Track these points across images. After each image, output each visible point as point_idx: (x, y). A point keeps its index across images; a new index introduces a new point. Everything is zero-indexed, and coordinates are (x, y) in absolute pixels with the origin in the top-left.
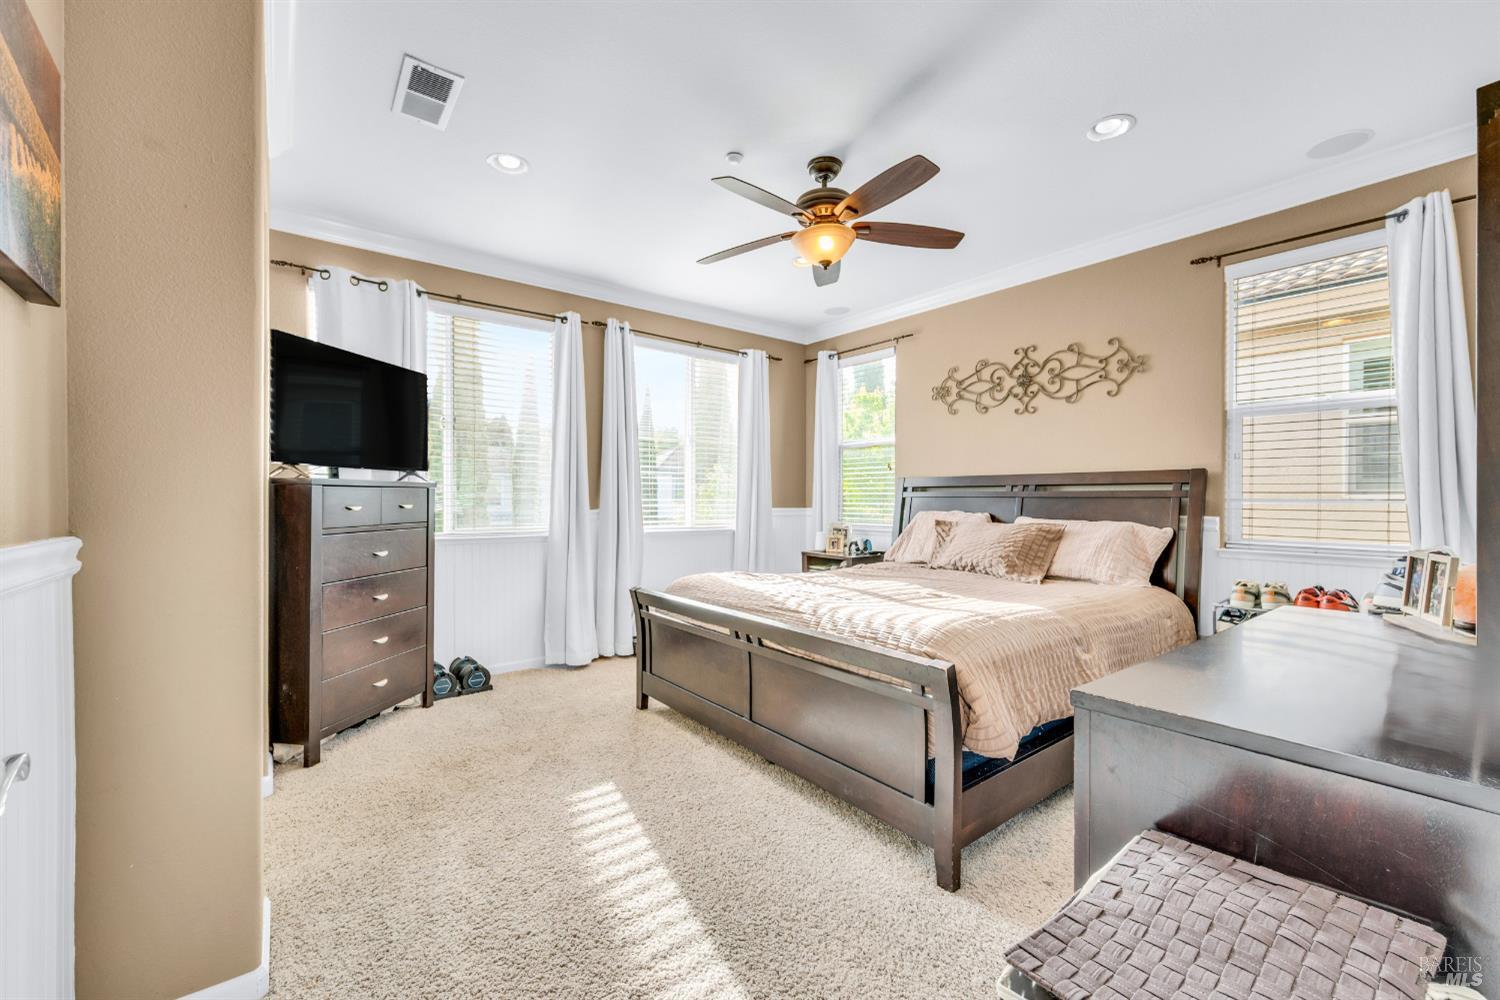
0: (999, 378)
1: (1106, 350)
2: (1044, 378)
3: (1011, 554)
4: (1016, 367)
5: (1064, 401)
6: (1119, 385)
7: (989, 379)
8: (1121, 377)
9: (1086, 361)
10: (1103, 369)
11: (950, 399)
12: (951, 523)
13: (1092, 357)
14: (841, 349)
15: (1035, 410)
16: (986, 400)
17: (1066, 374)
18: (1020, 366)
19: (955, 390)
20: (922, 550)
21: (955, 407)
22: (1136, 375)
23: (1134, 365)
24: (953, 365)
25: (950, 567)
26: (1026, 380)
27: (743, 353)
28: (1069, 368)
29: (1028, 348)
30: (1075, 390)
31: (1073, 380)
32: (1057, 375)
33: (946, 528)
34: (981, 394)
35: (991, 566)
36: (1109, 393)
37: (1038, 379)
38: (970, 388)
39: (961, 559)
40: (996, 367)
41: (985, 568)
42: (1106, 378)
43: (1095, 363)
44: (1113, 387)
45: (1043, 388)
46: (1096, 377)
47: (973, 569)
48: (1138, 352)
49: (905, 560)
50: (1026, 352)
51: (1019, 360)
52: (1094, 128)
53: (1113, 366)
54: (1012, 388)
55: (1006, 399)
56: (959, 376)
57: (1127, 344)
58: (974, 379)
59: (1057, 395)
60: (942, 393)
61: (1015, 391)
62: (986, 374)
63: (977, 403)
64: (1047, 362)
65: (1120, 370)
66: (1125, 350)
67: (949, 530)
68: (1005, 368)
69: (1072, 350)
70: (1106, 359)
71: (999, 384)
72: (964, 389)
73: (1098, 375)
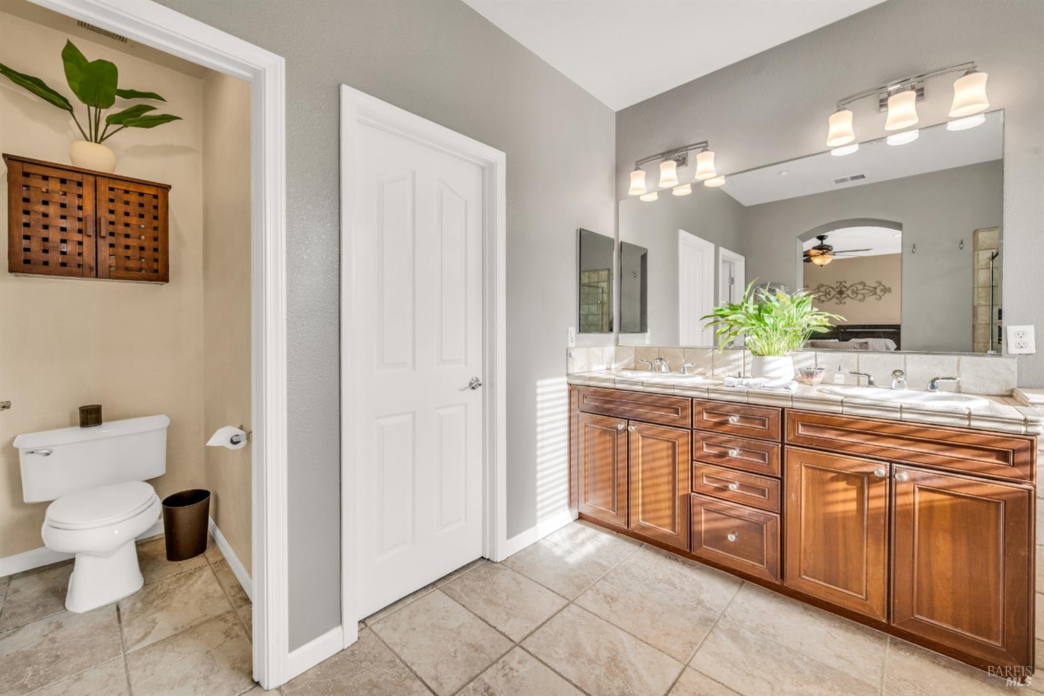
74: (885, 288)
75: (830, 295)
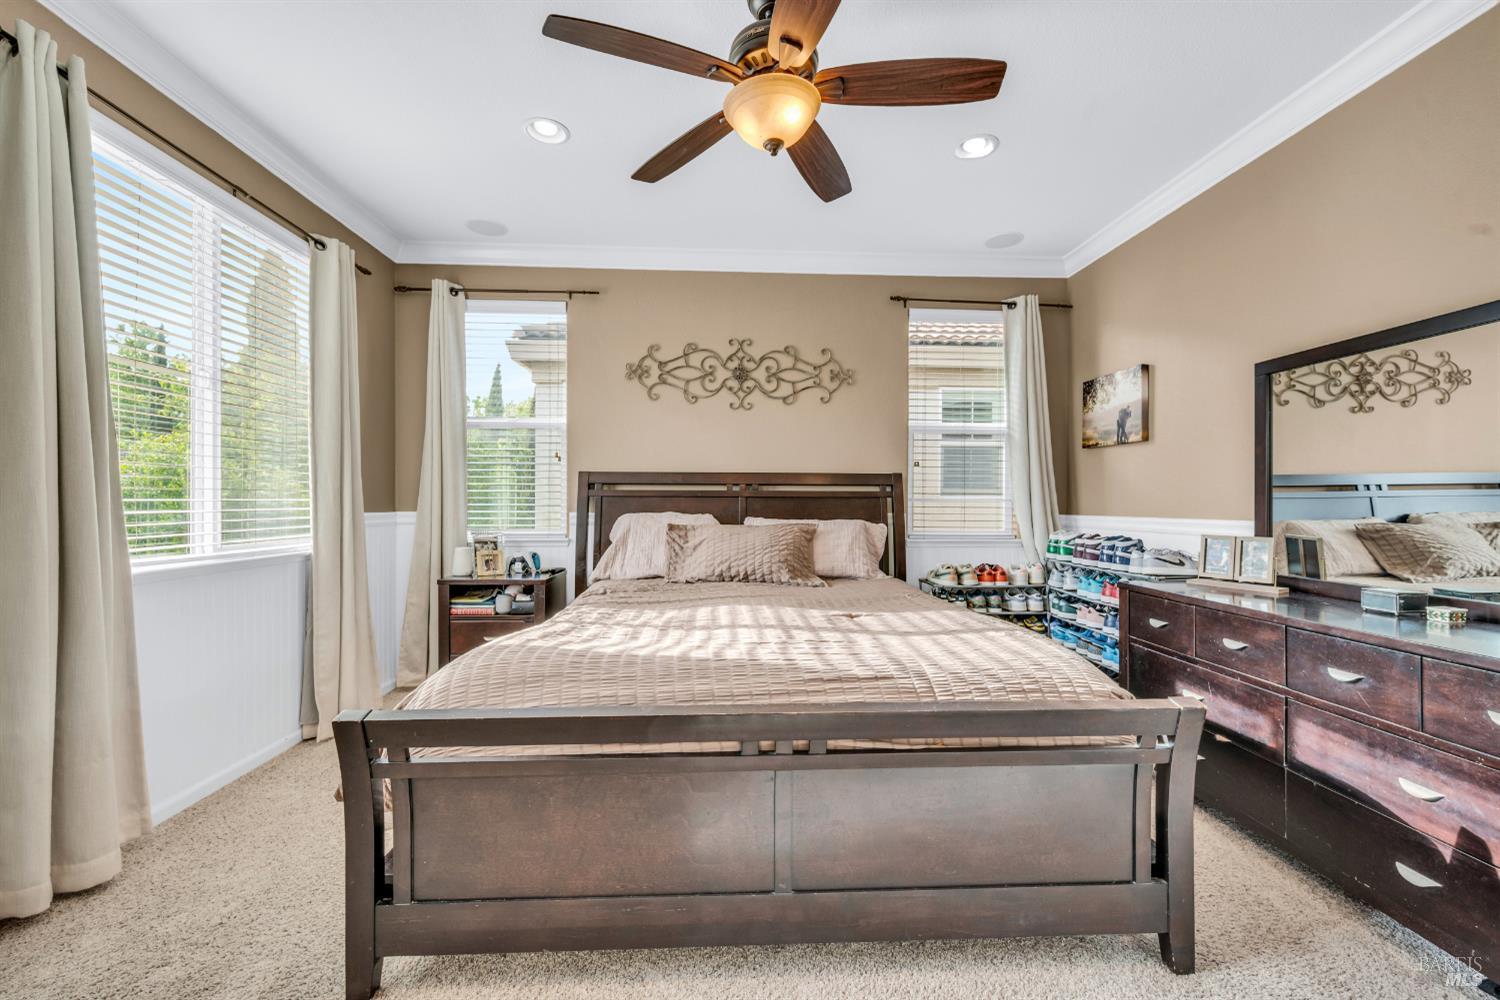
0: (711, 367)
1: (820, 360)
2: (760, 375)
3: (789, 558)
4: (730, 358)
5: (781, 401)
6: (831, 393)
7: (699, 365)
8: (833, 386)
9: (800, 366)
10: (817, 376)
11: (649, 382)
12: (685, 527)
13: (808, 363)
14: (470, 283)
15: (751, 406)
16: (695, 388)
17: (782, 375)
18: (734, 358)
19: (655, 372)
20: (650, 561)
21: (655, 391)
22: (844, 385)
23: (842, 377)
24: (653, 342)
25: (714, 578)
26: (741, 374)
27: (317, 242)
28: (786, 370)
29: (743, 341)
30: (791, 392)
31: (789, 382)
32: (774, 374)
33: (682, 533)
34: (688, 382)
35: (771, 573)
36: (822, 399)
37: (754, 375)
38: (675, 373)
39: (729, 568)
40: (707, 354)
41: (763, 575)
42: (819, 385)
43: (810, 369)
44: (826, 395)
45: (758, 386)
46: (810, 383)
47: (746, 579)
48: (846, 367)
49: (629, 576)
50: (741, 343)
51: (734, 352)
52: (962, 145)
53: (825, 375)
54: (726, 380)
55: (718, 390)
56: (661, 356)
57: (837, 357)
58: (681, 362)
59: (772, 395)
60: (637, 372)
61: (730, 383)
62: (695, 359)
63: (685, 391)
64: (763, 359)
65: (832, 379)
66: (836, 362)
67: (686, 534)
68: (717, 356)
69: (788, 353)
70: (820, 367)
71: (711, 374)
72: (668, 372)
73: (812, 381)
74: (640, 377)
75: (768, 368)
